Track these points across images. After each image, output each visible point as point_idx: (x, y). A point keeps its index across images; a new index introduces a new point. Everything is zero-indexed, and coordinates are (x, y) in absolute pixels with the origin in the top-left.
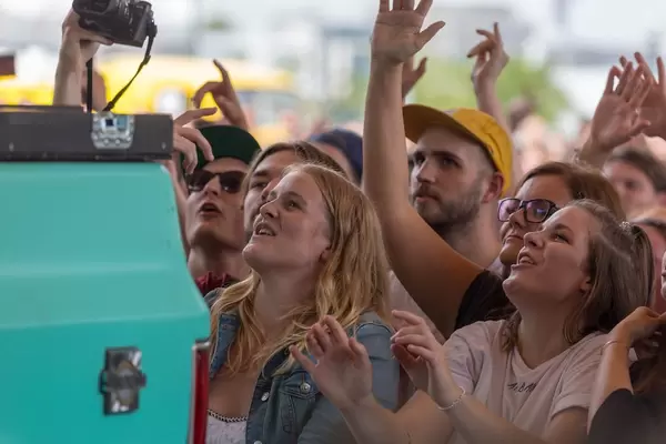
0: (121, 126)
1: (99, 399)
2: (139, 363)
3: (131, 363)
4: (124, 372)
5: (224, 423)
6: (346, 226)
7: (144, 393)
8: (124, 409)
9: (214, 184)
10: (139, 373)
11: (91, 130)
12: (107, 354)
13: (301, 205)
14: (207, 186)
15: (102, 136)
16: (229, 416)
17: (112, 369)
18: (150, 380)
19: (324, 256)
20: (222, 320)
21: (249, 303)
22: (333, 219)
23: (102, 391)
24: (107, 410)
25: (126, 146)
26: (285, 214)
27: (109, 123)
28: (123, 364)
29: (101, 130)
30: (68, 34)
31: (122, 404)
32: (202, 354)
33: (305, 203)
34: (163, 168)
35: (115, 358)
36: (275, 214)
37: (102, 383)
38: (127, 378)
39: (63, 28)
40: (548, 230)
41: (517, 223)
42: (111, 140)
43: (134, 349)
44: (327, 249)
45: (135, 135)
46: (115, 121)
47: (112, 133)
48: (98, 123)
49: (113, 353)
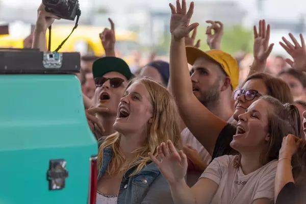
0: (57, 58)
1: (47, 183)
2: (65, 167)
3: (61, 166)
4: (58, 171)
5: (106, 198)
6: (160, 107)
7: (67, 180)
8: (58, 187)
9: (107, 84)
10: (65, 171)
11: (43, 59)
12: (50, 162)
13: (140, 98)
14: (104, 85)
15: (48, 62)
16: (109, 195)
17: (53, 169)
18: (70, 174)
19: (150, 122)
20: (104, 151)
21: (117, 144)
22: (154, 105)
23: (48, 179)
24: (50, 188)
25: (59, 67)
26: (132, 102)
27: (51, 56)
28: (58, 167)
29: (47, 59)
30: (40, 14)
31: (57, 185)
32: (94, 163)
33: (141, 97)
34: (76, 77)
35: (54, 164)
36: (128, 102)
37: (48, 176)
38: (59, 173)
39: (38, 11)
40: (250, 112)
41: (241, 101)
42: (52, 64)
43: (63, 160)
44: (151, 118)
45: (63, 62)
46: (54, 55)
47: (53, 61)
48: (46, 56)
49: (53, 162)
